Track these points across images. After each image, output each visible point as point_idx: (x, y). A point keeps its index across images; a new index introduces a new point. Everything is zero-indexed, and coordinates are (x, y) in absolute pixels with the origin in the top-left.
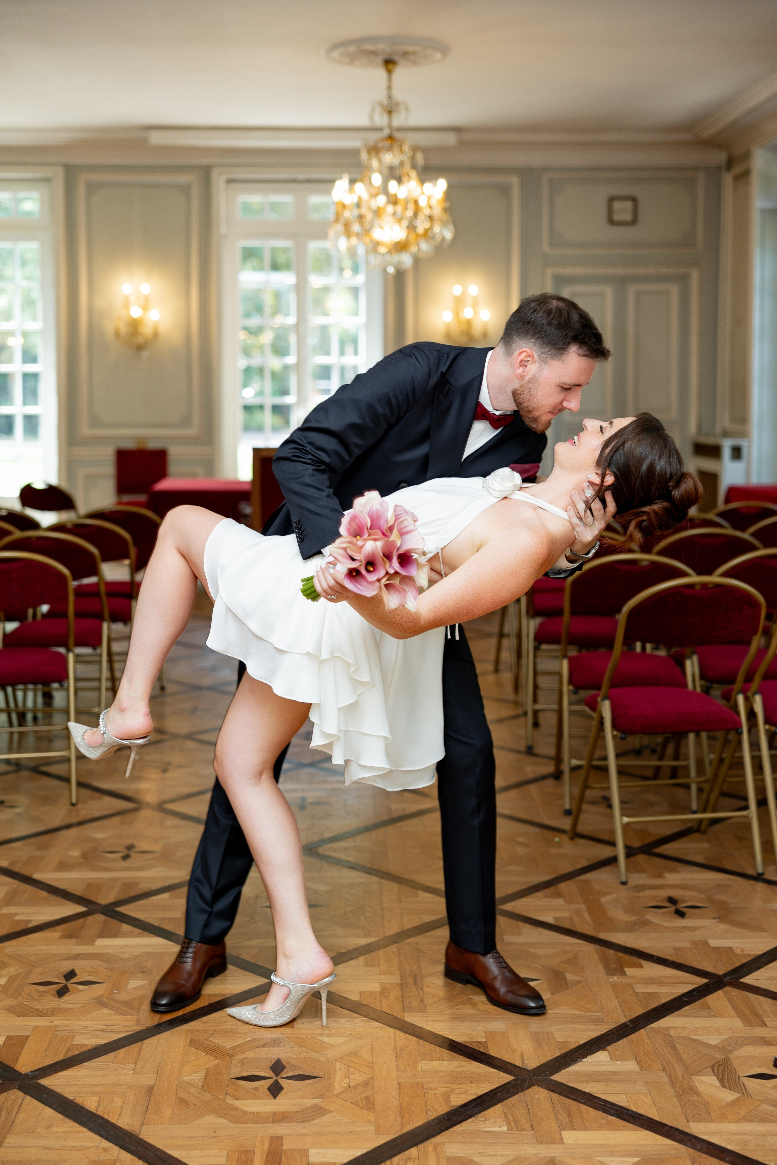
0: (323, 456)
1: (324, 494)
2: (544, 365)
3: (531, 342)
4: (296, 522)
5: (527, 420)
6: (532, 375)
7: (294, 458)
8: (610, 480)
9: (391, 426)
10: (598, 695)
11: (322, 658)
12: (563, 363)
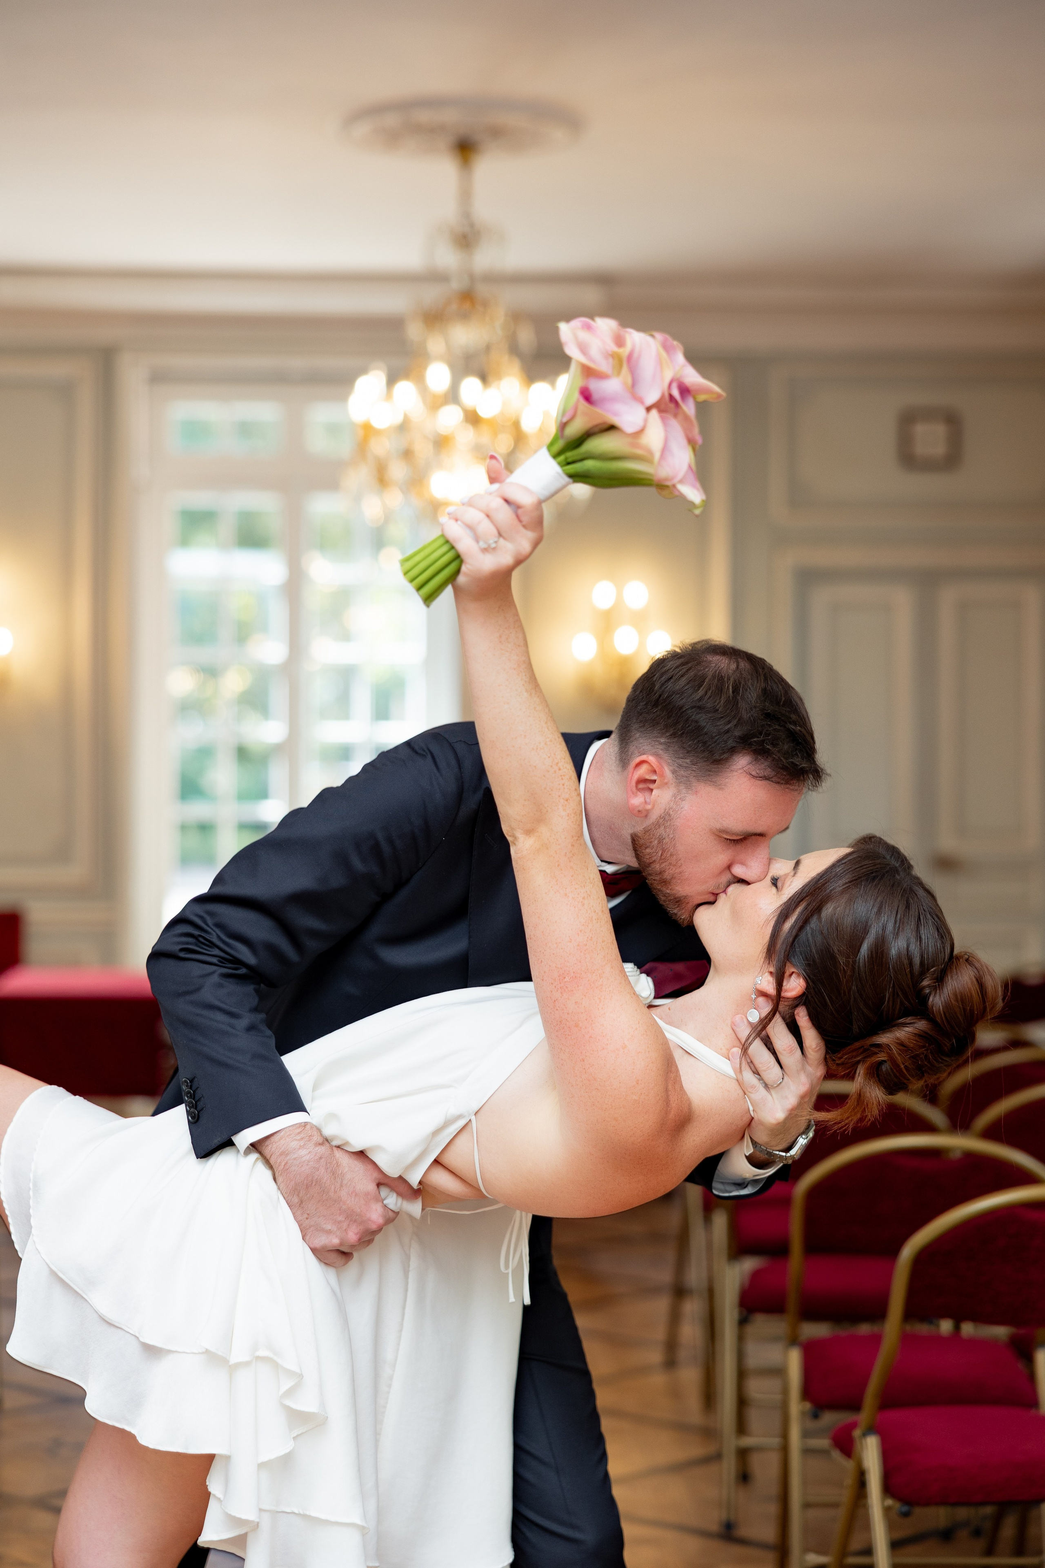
0: (244, 953)
1: (244, 1022)
2: (684, 791)
3: (661, 744)
4: (185, 1081)
5: (663, 898)
6: (663, 811)
7: (182, 955)
8: (795, 986)
9: (386, 897)
10: (854, 1425)
11: (233, 1360)
12: (720, 789)
